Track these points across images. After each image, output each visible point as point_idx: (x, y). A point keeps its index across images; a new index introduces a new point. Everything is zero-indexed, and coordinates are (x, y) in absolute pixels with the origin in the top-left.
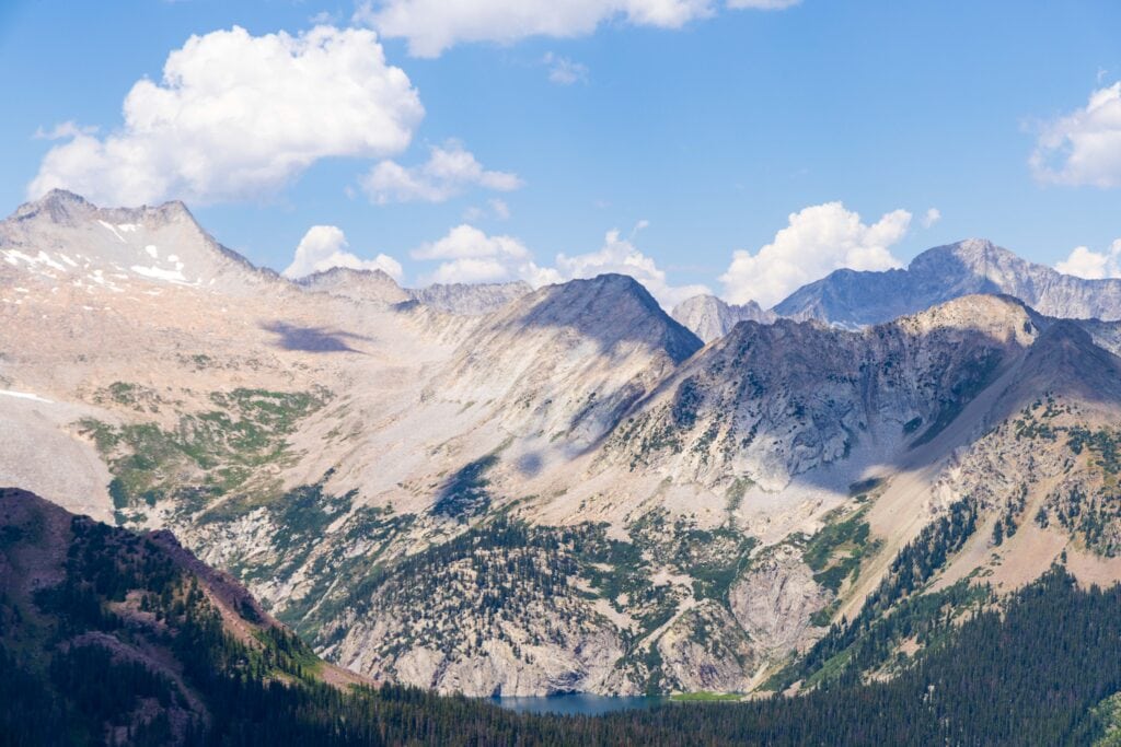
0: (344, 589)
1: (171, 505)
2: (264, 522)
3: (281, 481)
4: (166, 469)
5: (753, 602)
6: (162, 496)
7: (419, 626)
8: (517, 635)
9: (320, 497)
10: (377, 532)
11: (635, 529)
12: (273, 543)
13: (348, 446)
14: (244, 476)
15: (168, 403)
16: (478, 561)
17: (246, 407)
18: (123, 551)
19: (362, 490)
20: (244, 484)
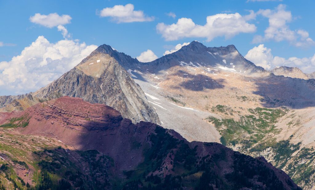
0: (299, 175)
1: (240, 146)
2: (271, 152)
3: (275, 139)
4: (238, 134)
6: (237, 143)
9: (289, 144)
10: (309, 156)
12: (274, 159)
13: (296, 128)
14: (263, 137)
15: (235, 112)
18: (250, 163)
19: (303, 142)
20: (263, 139)
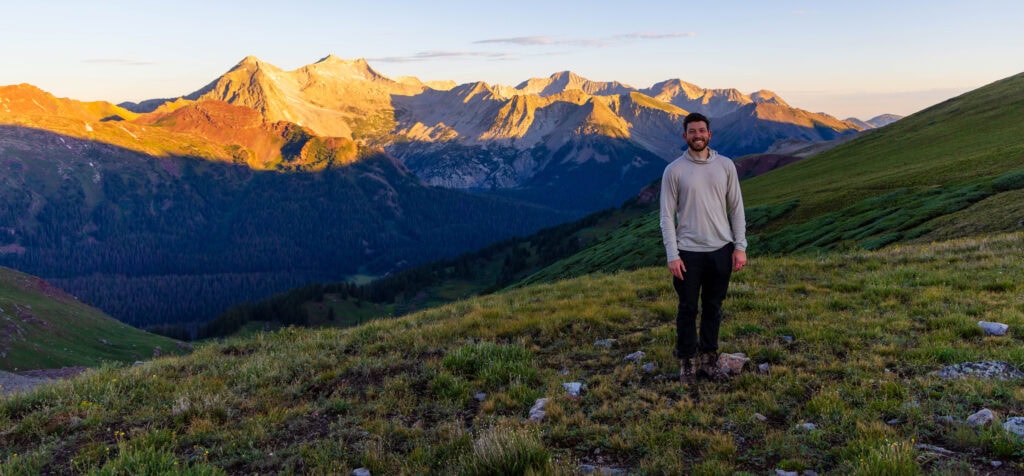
4: (366, 130)
5: (519, 165)
7: (436, 171)
8: (460, 173)
10: (422, 147)
11: (488, 147)
16: (448, 155)
17: (385, 113)
